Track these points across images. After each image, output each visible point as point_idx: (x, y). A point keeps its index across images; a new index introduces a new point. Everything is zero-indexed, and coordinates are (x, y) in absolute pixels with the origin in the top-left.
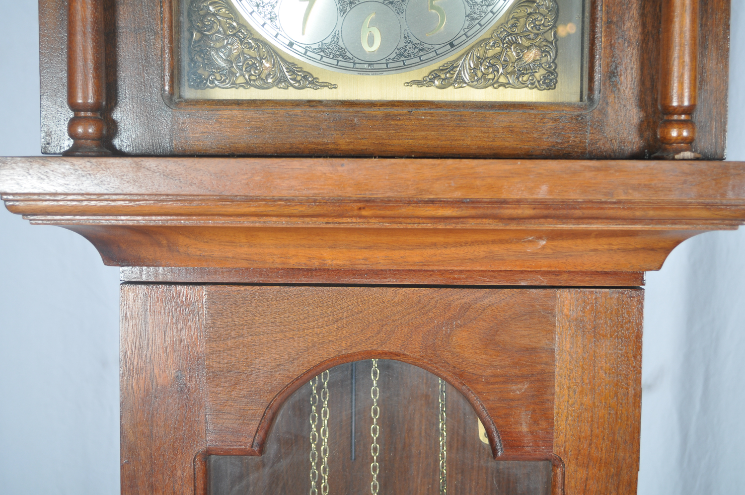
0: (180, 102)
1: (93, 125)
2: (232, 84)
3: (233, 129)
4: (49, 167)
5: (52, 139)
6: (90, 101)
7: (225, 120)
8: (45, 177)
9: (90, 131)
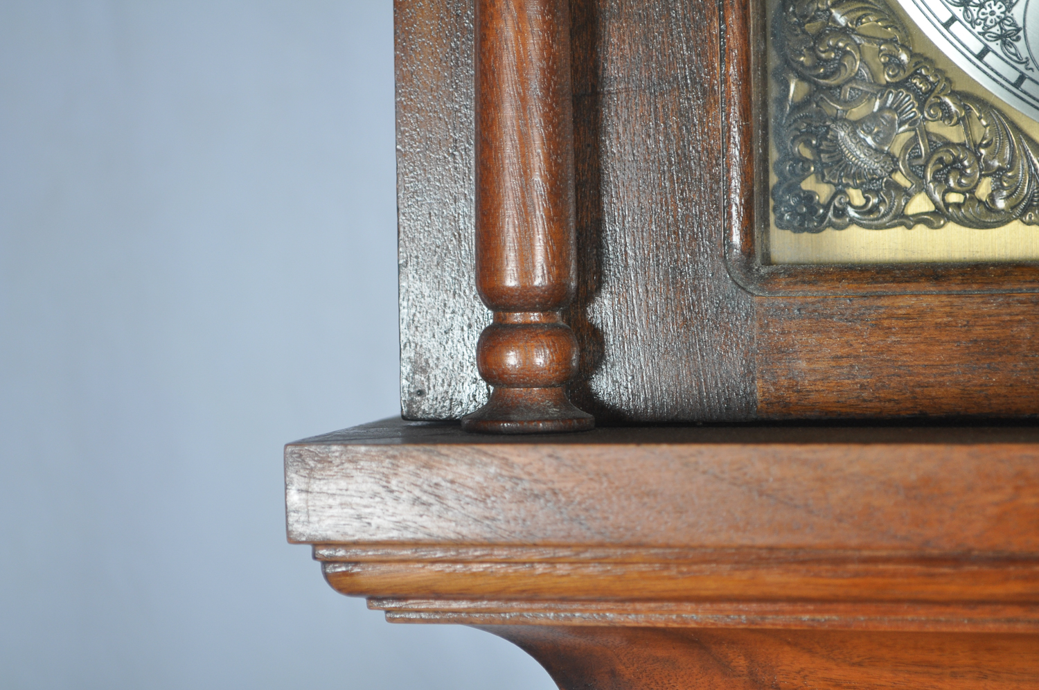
0: (774, 275)
1: (548, 346)
2: (895, 217)
3: (923, 347)
4: (442, 473)
5: (428, 379)
6: (538, 282)
7: (901, 323)
8: (432, 500)
9: (539, 361)
